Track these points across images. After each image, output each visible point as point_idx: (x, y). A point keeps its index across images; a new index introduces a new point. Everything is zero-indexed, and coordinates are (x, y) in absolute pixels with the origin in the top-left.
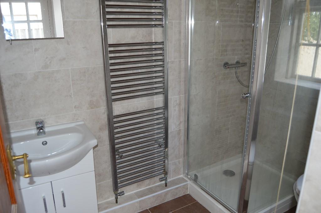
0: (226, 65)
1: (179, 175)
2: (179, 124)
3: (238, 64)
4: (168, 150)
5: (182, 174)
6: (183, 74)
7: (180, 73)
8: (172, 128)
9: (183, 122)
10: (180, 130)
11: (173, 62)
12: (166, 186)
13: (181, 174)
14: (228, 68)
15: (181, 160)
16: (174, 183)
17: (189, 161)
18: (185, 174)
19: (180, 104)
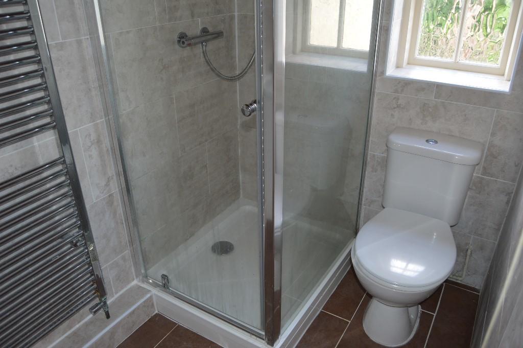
0: (182, 40)
1: (129, 282)
2: (107, 185)
3: (207, 35)
4: (94, 247)
5: (135, 277)
6: (92, 73)
7: (84, 69)
8: (92, 194)
9: (115, 177)
10: (111, 196)
11: (61, 46)
12: (108, 316)
13: (133, 280)
14: (189, 45)
15: (127, 252)
16: (123, 302)
17: (143, 248)
18: (141, 277)
19: (99, 142)
